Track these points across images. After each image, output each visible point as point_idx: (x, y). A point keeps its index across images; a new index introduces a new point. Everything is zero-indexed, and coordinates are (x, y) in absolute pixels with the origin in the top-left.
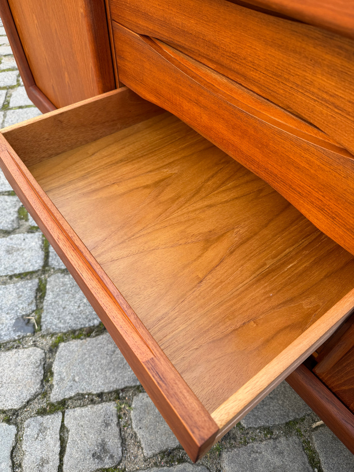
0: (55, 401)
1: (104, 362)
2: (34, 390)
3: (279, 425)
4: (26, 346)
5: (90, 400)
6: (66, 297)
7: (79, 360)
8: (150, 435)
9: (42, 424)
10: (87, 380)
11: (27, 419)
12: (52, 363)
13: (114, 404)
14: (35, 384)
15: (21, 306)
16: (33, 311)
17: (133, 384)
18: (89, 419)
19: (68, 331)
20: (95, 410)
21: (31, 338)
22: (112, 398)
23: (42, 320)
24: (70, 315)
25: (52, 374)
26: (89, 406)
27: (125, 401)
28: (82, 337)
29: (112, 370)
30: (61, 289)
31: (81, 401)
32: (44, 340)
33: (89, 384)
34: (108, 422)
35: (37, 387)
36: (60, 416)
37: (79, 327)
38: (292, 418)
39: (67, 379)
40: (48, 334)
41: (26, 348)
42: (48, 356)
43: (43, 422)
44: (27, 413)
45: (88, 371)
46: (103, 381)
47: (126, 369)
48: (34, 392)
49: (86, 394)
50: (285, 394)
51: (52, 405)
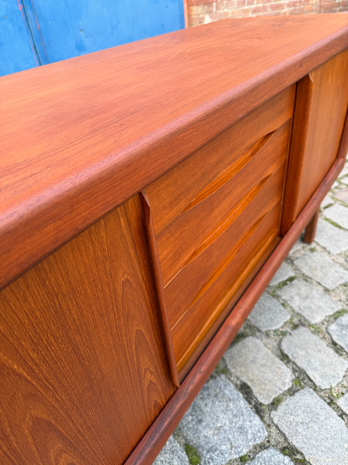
1: (316, 428)
7: (331, 453)
8: (337, 366)
10: (340, 434)
13: (339, 402)
22: (336, 406)
27: (330, 395)
29: (318, 416)
45: (333, 438)
46: (331, 419)
47: (308, 405)
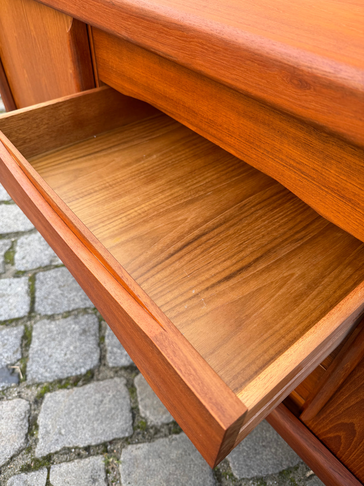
0: (40, 456)
1: (91, 412)
2: (18, 445)
3: (272, 475)
4: (10, 398)
5: (76, 454)
6: (53, 344)
7: (66, 411)
9: (26, 482)
10: (74, 433)
11: (10, 477)
12: (37, 415)
13: (102, 458)
14: (20, 438)
15: (6, 355)
16: (18, 360)
17: (121, 436)
18: (76, 475)
19: (54, 381)
20: (82, 465)
21: (15, 389)
22: (99, 451)
23: (28, 369)
24: (57, 363)
25: (37, 427)
26: (76, 461)
27: (113, 454)
28: (69, 386)
29: (99, 422)
30: (48, 336)
31: (68, 455)
32: (29, 390)
33: (76, 437)
34: (95, 478)
35: (21, 442)
36: (45, 473)
37: (66, 375)
38: (285, 467)
39: (53, 432)
40: (33, 384)
41: (10, 400)
42: (33, 408)
43: (27, 480)
44: (10, 470)
45: (75, 423)
46: (90, 434)
47: (114, 419)
48: (18, 447)
49: (72, 448)
50: (278, 441)
51: (36, 460)
